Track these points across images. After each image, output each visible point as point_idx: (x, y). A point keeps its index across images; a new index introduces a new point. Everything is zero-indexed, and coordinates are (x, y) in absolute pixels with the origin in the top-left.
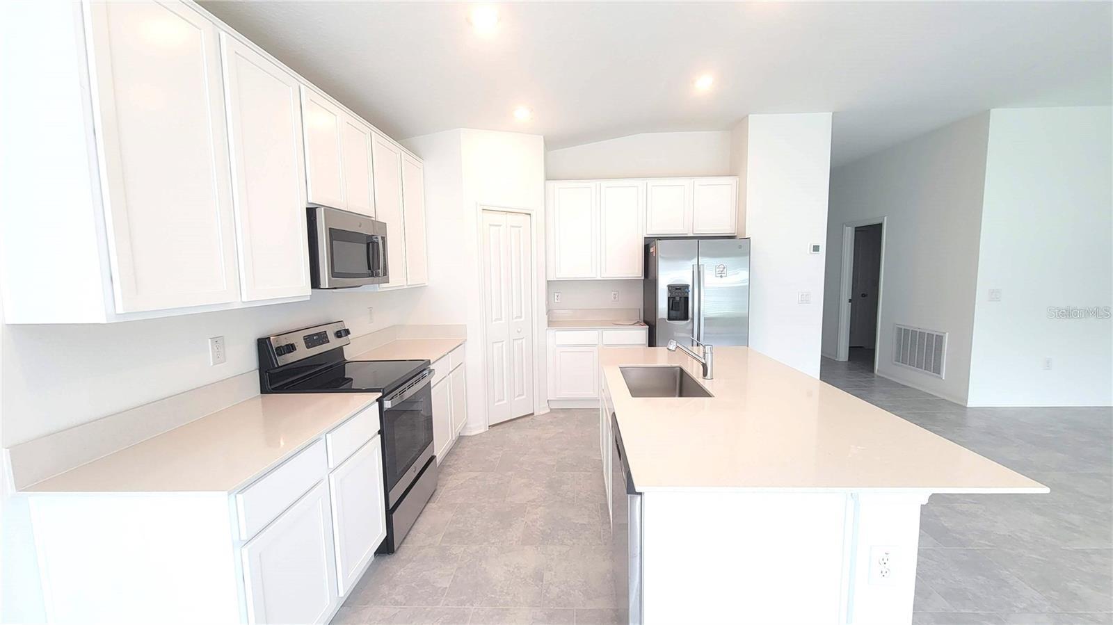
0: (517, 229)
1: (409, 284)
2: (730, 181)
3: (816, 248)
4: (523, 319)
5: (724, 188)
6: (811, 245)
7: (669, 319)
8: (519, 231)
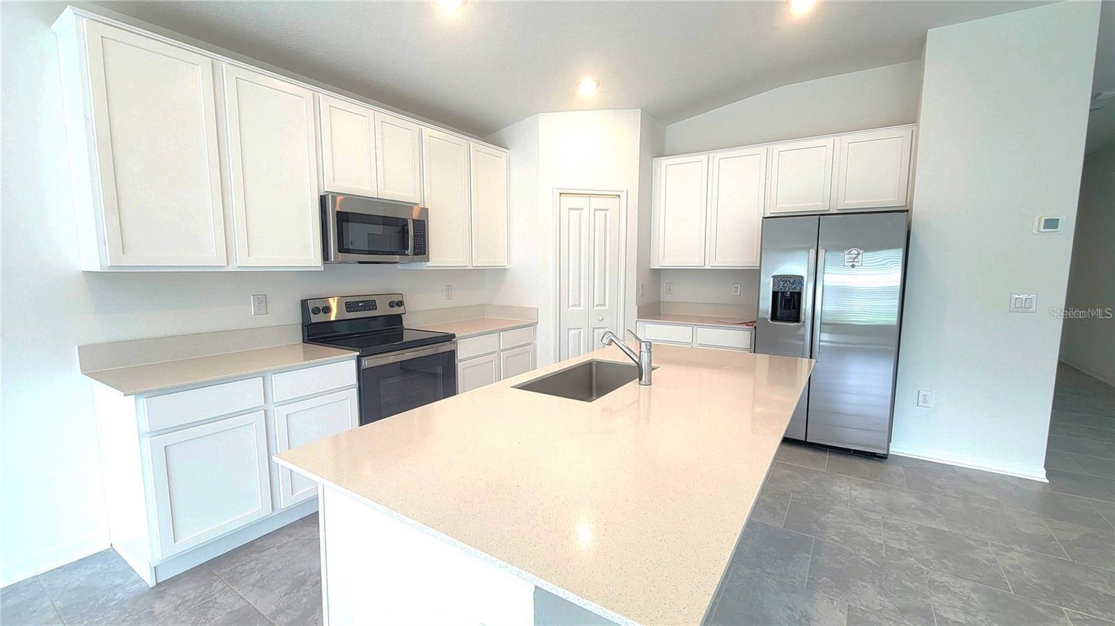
0: (604, 212)
1: (474, 265)
2: (902, 132)
3: (1051, 224)
4: (607, 307)
5: (891, 141)
6: (1040, 218)
7: (774, 318)
8: (606, 214)
